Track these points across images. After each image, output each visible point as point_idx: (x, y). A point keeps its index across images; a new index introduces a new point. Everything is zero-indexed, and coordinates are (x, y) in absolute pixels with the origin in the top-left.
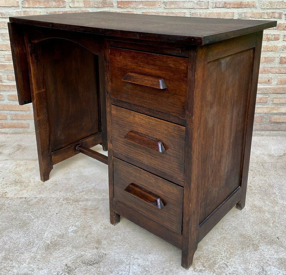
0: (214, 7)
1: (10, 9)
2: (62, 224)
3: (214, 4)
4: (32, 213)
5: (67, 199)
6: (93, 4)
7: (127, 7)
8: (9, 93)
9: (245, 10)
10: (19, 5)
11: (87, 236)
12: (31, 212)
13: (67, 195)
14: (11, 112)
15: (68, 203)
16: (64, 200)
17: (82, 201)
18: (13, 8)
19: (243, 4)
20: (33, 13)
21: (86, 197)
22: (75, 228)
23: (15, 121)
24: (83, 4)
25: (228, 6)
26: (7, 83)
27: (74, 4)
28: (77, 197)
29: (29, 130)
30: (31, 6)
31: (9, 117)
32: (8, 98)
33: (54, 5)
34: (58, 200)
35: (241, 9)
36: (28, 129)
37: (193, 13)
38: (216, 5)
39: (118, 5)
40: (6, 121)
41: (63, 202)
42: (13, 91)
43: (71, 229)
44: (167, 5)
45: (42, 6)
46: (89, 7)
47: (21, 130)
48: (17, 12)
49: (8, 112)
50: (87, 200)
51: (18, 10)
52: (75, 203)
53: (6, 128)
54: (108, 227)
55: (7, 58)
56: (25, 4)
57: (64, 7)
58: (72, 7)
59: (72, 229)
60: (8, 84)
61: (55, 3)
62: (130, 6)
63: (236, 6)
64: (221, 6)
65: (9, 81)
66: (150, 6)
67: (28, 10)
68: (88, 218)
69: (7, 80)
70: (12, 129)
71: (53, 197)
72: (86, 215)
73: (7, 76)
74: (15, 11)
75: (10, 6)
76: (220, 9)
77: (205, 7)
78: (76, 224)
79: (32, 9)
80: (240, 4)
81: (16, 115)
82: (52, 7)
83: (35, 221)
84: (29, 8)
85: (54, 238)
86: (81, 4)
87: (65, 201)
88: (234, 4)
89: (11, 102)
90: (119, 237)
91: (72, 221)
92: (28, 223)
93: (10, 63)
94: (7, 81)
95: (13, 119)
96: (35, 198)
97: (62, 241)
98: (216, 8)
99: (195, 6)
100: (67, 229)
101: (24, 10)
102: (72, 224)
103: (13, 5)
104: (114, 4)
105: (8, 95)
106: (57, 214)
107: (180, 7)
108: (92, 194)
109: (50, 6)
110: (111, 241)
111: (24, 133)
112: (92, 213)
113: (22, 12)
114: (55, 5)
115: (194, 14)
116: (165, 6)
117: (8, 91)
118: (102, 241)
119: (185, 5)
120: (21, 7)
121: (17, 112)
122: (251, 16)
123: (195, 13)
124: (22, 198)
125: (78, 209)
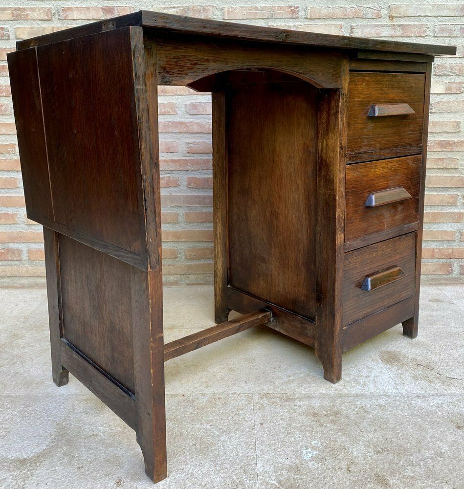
2: (284, 445)
4: (210, 424)
5: (266, 395)
11: (350, 469)
12: (208, 422)
13: (264, 389)
15: (272, 403)
16: (262, 398)
17: (300, 399)
21: (303, 392)
22: (315, 453)
28: (286, 392)
34: (249, 398)
37: (438, 65)
41: (262, 402)
43: (308, 454)
50: (309, 397)
52: (287, 403)
54: (382, 449)
59: (310, 455)
68: (331, 432)
71: (238, 392)
72: (322, 425)
78: (312, 443)
83: (222, 438)
85: (281, 474)
87: (264, 399)
90: (417, 468)
91: (299, 437)
92: (211, 444)
96: (204, 395)
97: (301, 479)
100: (297, 453)
102: (304, 443)
106: (261, 424)
108: (313, 387)
110: (404, 476)
112: (332, 421)
115: (440, 66)
118: (386, 478)
123: (443, 65)
124: (176, 395)
125: (300, 415)
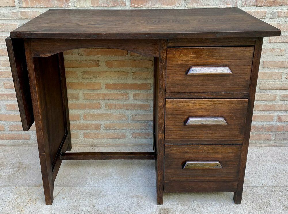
0: (243, 5)
1: (5, 9)
3: (243, 2)
6: (102, 4)
7: (141, 6)
8: (6, 103)
9: (279, 9)
10: (15, 5)
14: (9, 123)
18: (9, 8)
19: (277, 2)
20: (32, 14)
23: (13, 133)
24: (91, 3)
25: (260, 4)
26: (3, 91)
27: (80, 3)
29: (30, 142)
30: (30, 6)
31: (7, 128)
32: (6, 108)
33: (56, 4)
35: (274, 7)
36: (28, 140)
38: (245, 3)
39: (131, 4)
40: (4, 133)
42: (10, 100)
44: (189, 4)
45: (41, 5)
46: (98, 7)
47: (20, 141)
48: (13, 12)
49: (6, 122)
51: (15, 11)
53: (4, 140)
55: (3, 64)
56: (22, 3)
57: (68, 7)
58: (77, 6)
60: (5, 93)
61: (57, 3)
62: (145, 5)
63: (269, 5)
64: (251, 4)
65: (6, 89)
66: (168, 5)
67: (26, 10)
69: (4, 88)
70: (11, 141)
73: (4, 84)
74: (10, 12)
75: (4, 6)
76: (249, 7)
77: (233, 5)
79: (31, 9)
80: (274, 2)
81: (15, 126)
82: (54, 6)
84: (27, 8)
86: (88, 3)
88: (267, 2)
89: (9, 112)
93: (7, 69)
94: (4, 90)
95: (12, 130)
98: (246, 6)
99: (221, 4)
101: (21, 10)
103: (8, 4)
104: (127, 3)
105: (6, 105)
107: (204, 6)
109: (52, 6)
111: (24, 144)
113: (19, 13)
114: (58, 5)
116: (187, 4)
117: (5, 100)
119: (209, 3)
120: (18, 7)
121: (16, 123)
122: (286, 15)
